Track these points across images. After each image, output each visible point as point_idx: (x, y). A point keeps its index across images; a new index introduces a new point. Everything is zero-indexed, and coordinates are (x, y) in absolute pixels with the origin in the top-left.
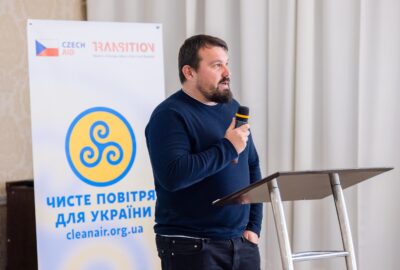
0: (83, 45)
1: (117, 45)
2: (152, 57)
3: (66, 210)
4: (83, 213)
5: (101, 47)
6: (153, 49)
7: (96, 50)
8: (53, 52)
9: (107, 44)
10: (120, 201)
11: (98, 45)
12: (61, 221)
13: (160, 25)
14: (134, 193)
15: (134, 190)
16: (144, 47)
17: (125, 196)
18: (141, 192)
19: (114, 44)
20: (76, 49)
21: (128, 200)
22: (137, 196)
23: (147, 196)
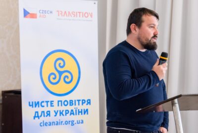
0: (51, 12)
1: (71, 12)
2: (91, 21)
3: (40, 110)
4: (49, 112)
5: (61, 14)
6: (91, 16)
7: (59, 15)
8: (33, 16)
9: (65, 12)
10: (70, 105)
11: (60, 13)
12: (37, 116)
13: (96, 2)
14: (79, 101)
15: (79, 99)
16: (86, 15)
17: (74, 102)
18: (83, 100)
19: (69, 12)
20: (47, 15)
21: (75, 105)
22: (81, 102)
23: (86, 103)
